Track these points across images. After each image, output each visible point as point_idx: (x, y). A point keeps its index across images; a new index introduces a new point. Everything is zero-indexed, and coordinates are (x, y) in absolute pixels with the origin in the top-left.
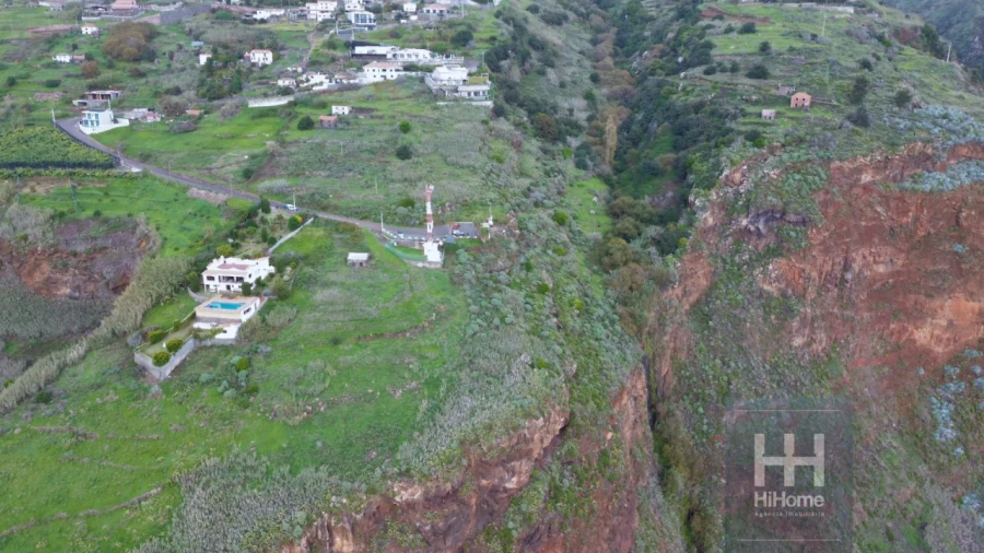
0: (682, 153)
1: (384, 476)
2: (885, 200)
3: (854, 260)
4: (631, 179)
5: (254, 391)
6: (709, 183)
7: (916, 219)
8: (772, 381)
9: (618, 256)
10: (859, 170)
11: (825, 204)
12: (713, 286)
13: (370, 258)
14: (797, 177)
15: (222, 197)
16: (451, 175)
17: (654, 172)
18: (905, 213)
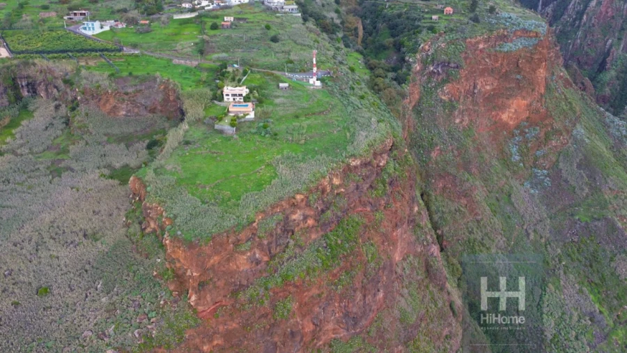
0: (396, 38)
1: (346, 157)
2: (489, 56)
3: (478, 84)
4: (371, 52)
5: (276, 135)
6: (414, 51)
7: (502, 64)
8: (449, 138)
9: (381, 85)
10: (478, 43)
11: (466, 58)
12: (420, 99)
13: (289, 85)
14: (453, 46)
15: (195, 63)
16: (301, 49)
17: (384, 48)
18: (497, 62)
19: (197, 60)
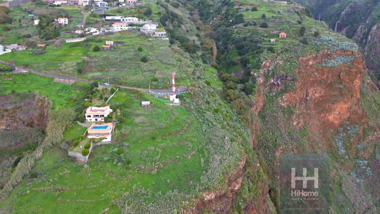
0: (243, 56)
1: (199, 191)
2: (317, 70)
3: (309, 93)
4: (224, 67)
5: (129, 162)
6: (258, 67)
7: (327, 77)
8: (289, 138)
9: (232, 96)
10: (308, 60)
11: (299, 73)
12: (264, 105)
13: (151, 103)
14: (289, 63)
15: (72, 81)
16: (166, 68)
17: (234, 64)
18: (324, 75)
19: (74, 79)
